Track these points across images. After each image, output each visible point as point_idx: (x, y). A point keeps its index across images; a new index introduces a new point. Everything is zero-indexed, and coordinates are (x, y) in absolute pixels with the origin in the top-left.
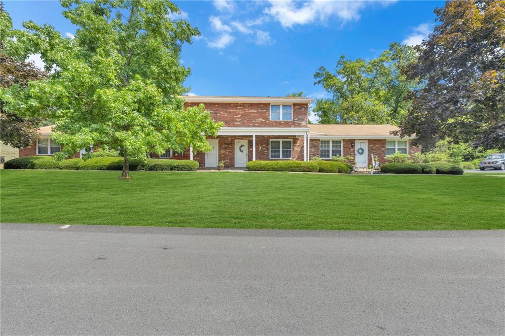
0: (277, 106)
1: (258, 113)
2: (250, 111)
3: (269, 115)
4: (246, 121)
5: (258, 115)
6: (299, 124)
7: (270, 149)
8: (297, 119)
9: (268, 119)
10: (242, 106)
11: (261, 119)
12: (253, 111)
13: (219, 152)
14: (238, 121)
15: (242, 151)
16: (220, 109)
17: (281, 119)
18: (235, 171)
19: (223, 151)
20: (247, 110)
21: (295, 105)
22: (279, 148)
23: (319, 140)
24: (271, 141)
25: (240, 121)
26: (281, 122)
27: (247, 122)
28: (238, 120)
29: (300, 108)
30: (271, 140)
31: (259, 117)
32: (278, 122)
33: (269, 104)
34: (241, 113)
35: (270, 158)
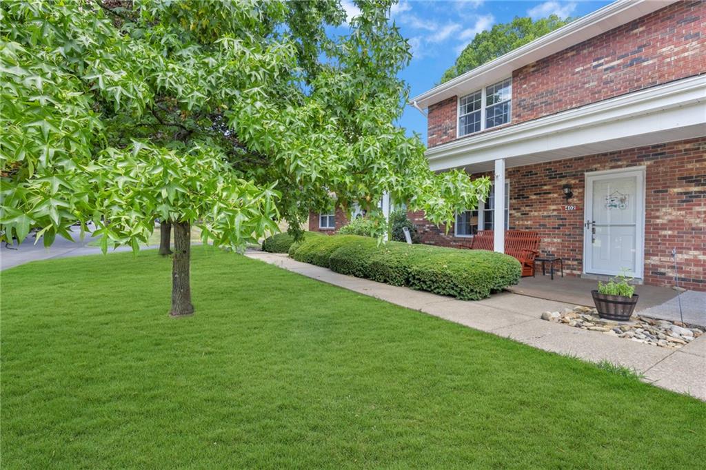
13: (651, 218)
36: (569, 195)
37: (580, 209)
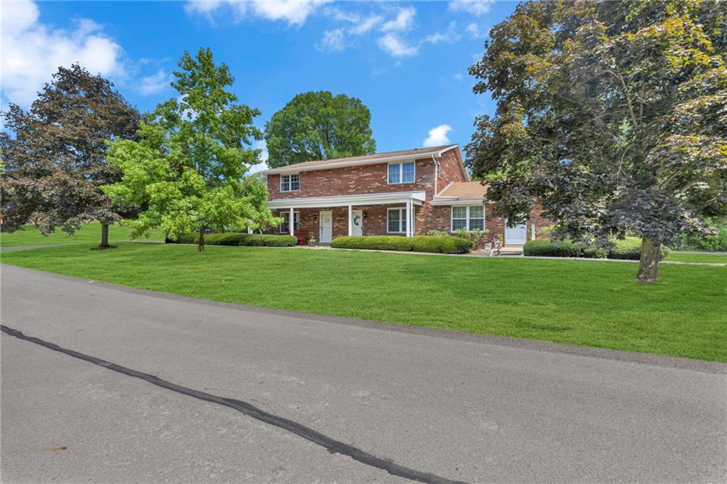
0: (396, 166)
1: (374, 176)
2: (365, 175)
3: (386, 178)
4: (360, 187)
5: (373, 179)
6: (424, 186)
7: (388, 221)
8: (420, 180)
9: (385, 183)
10: (355, 170)
11: (377, 184)
12: (368, 174)
13: (333, 226)
14: (352, 189)
15: (357, 224)
16: (334, 175)
17: (401, 182)
18: (321, 248)
19: (336, 225)
20: (361, 174)
21: (417, 161)
22: (399, 219)
23: (450, 207)
24: (389, 211)
25: (354, 188)
26: (400, 185)
27: (362, 188)
28: (352, 187)
29: (425, 165)
30: (389, 209)
31: (374, 182)
32: (397, 185)
33: (387, 164)
34: (355, 178)
35: (388, 232)
36: (315, 218)
37: (319, 223)
